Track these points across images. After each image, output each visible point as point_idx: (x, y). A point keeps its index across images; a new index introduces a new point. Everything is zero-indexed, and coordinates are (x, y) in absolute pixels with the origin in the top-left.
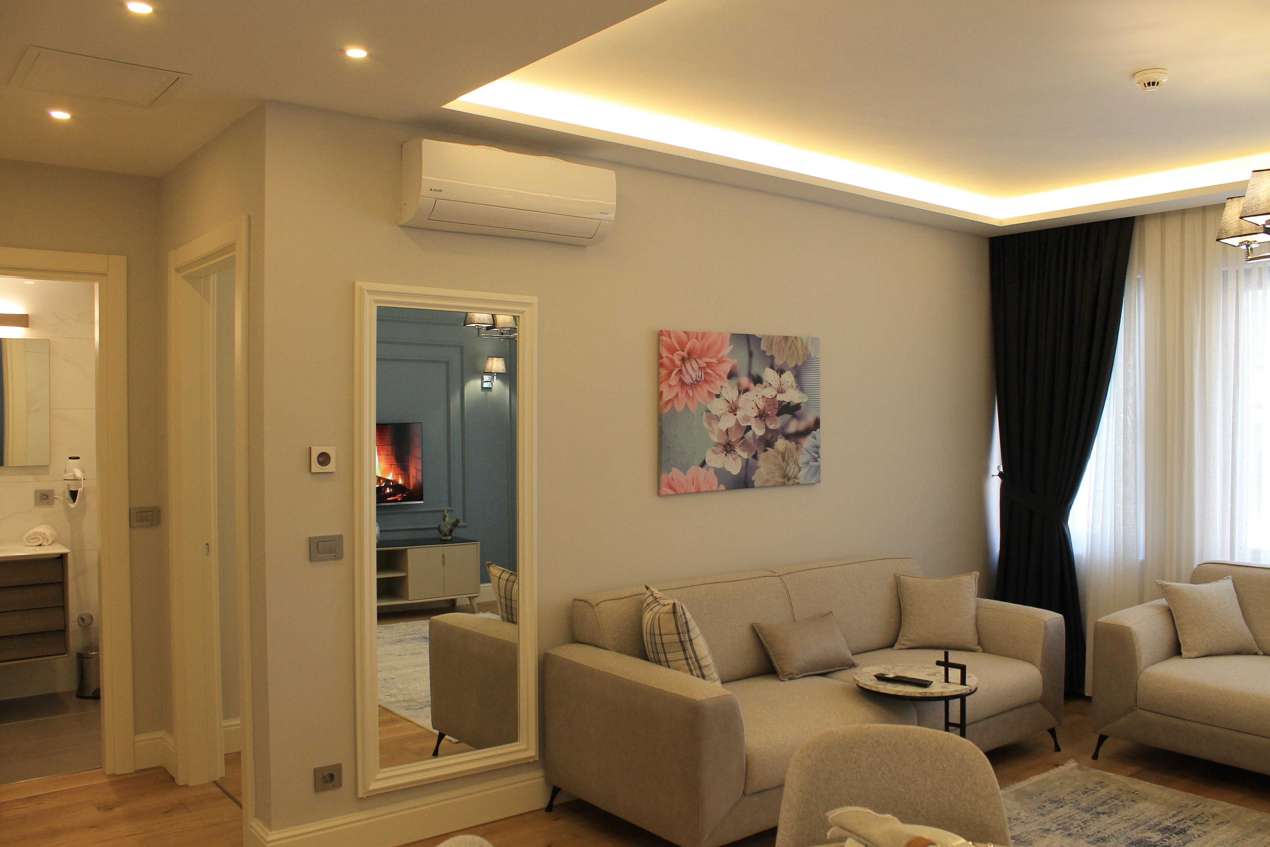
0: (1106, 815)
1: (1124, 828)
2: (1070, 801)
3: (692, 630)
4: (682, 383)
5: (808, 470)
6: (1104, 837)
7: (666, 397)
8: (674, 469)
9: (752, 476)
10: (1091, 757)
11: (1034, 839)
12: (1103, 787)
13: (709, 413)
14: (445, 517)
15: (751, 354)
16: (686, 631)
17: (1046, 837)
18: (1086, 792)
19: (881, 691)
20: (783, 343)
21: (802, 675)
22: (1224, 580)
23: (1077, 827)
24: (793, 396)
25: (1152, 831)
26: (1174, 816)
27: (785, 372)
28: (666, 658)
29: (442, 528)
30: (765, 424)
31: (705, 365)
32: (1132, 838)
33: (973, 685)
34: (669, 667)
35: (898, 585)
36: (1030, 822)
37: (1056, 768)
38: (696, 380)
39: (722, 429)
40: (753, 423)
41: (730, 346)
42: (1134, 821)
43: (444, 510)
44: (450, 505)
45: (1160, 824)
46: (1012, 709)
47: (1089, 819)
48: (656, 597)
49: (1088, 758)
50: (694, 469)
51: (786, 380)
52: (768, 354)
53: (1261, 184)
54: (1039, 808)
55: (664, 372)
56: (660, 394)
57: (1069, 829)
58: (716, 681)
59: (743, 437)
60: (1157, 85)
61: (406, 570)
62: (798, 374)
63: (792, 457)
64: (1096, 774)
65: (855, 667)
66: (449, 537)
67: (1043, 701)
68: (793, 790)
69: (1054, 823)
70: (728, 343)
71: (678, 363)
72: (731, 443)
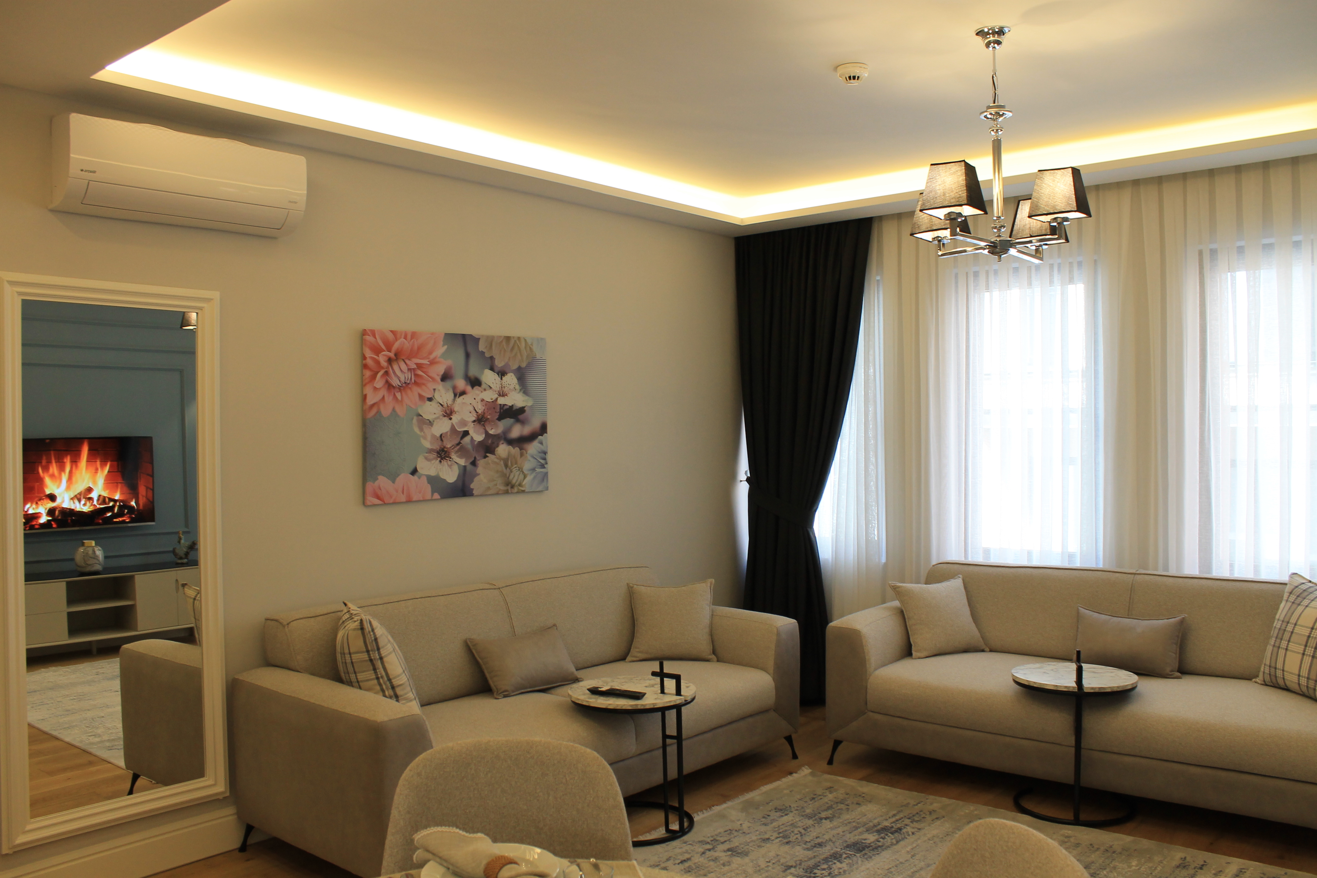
0: (828, 820)
1: (843, 832)
2: (796, 808)
3: (383, 647)
4: (389, 386)
5: (535, 478)
6: (822, 842)
7: (370, 400)
8: (380, 477)
9: (471, 484)
10: (826, 763)
11: (751, 849)
12: (831, 792)
13: (421, 417)
14: (180, 539)
15: (467, 356)
16: (376, 649)
17: (764, 847)
18: (813, 798)
19: (592, 705)
20: (504, 343)
21: (519, 692)
22: (955, 579)
23: (797, 834)
24: (516, 399)
25: (869, 832)
26: (894, 815)
27: (507, 374)
28: (357, 679)
29: (177, 551)
30: (485, 429)
31: (415, 366)
32: (849, 841)
33: (688, 695)
34: (360, 688)
35: (632, 595)
36: (751, 833)
37: (789, 776)
38: (405, 383)
39: (436, 434)
40: (471, 428)
41: (443, 346)
42: (854, 824)
43: (179, 531)
44: (187, 525)
45: (879, 825)
46: (743, 718)
47: (811, 825)
48: (352, 614)
49: (824, 764)
50: (404, 478)
51: (508, 382)
52: (487, 355)
53: (937, 178)
54: (764, 817)
55: (368, 373)
56: (365, 397)
57: (788, 837)
58: (411, 701)
59: (460, 443)
60: (858, 79)
61: (134, 599)
62: (522, 376)
63: (516, 463)
64: (828, 779)
65: (579, 681)
66: (185, 561)
67: (777, 708)
68: (400, 812)
69: (775, 831)
70: (442, 343)
71: (384, 363)
72: (445, 449)
